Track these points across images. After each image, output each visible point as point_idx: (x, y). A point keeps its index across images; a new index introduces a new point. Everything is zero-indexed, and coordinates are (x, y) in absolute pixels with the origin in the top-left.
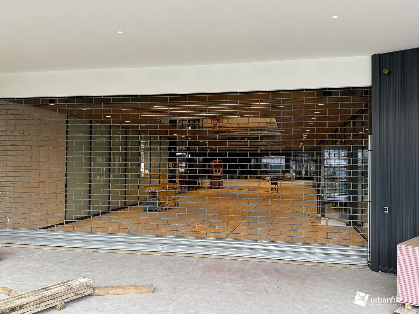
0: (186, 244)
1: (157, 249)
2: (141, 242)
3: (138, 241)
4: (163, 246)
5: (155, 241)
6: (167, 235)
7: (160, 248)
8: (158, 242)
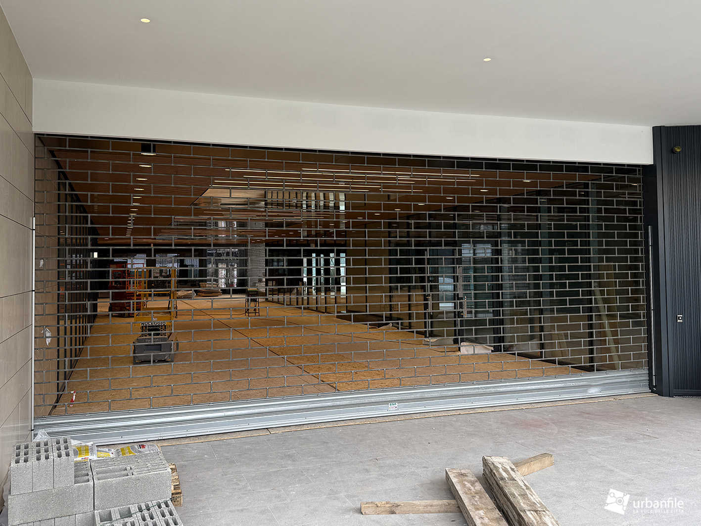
0: (432, 396)
1: (388, 412)
2: (361, 402)
3: (355, 403)
4: (396, 406)
5: (384, 399)
6: (401, 386)
7: (392, 409)
8: (389, 399)
